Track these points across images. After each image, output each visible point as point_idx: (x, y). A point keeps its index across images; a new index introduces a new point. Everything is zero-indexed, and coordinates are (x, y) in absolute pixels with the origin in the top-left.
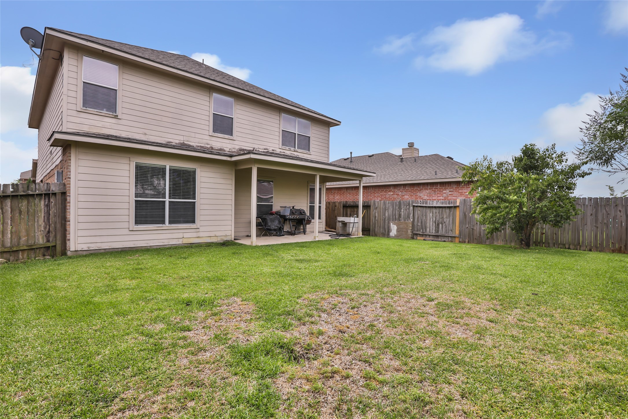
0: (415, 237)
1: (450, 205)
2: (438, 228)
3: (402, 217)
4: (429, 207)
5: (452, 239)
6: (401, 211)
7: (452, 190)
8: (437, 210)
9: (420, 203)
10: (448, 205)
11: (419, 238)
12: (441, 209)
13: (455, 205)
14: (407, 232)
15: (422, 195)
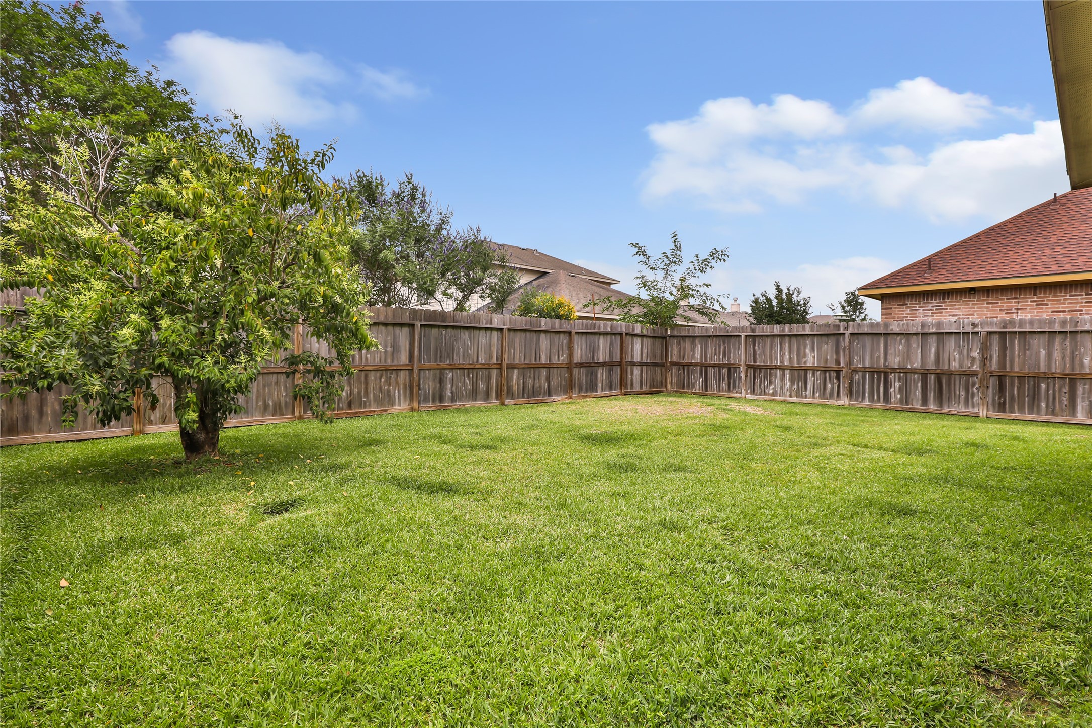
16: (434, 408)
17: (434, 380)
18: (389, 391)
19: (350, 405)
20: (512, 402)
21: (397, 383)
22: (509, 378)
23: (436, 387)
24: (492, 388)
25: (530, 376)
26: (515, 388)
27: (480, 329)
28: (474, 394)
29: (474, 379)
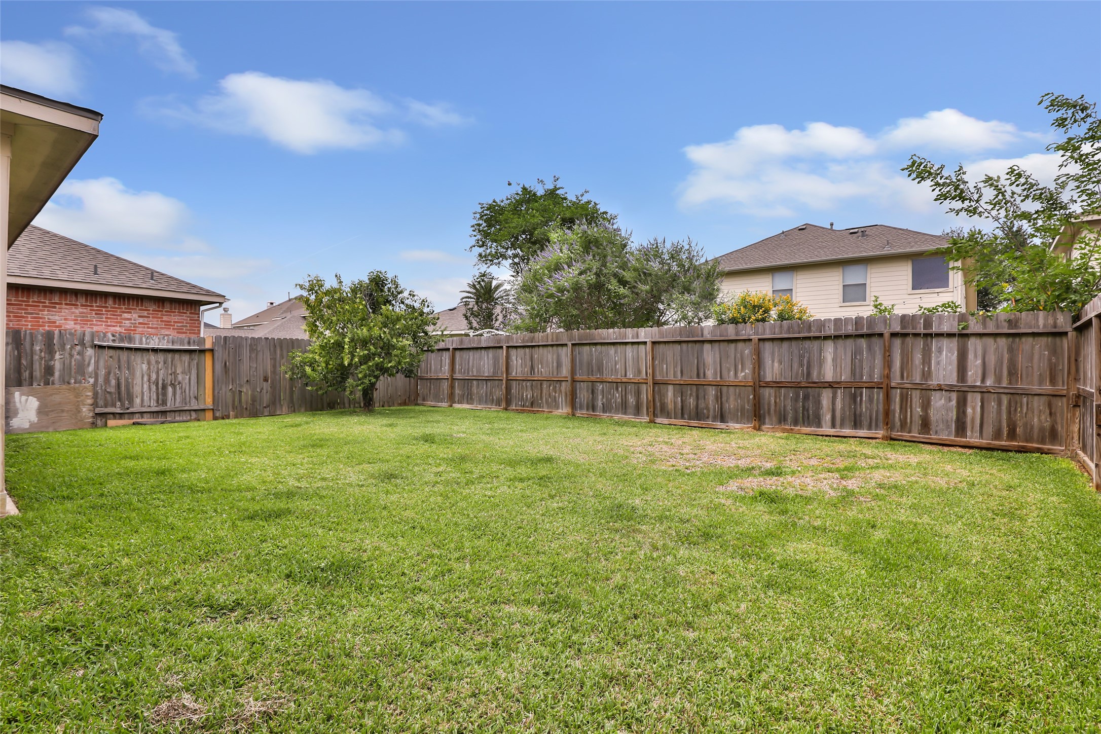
0: (99, 422)
1: (192, 347)
2: (165, 394)
3: (57, 374)
4: (137, 349)
5: (199, 414)
6: (52, 358)
7: (145, 313)
8: (161, 357)
9: (114, 341)
10: (186, 347)
11: (111, 422)
12: (170, 356)
13: (202, 348)
14: (79, 411)
15: (57, 318)
16: (586, 416)
17: (588, 391)
18: (555, 397)
19: (532, 405)
20: (666, 421)
21: (561, 391)
22: (663, 396)
23: (588, 398)
24: (642, 403)
25: (691, 394)
26: (670, 406)
27: (626, 343)
28: (624, 407)
29: (624, 393)
